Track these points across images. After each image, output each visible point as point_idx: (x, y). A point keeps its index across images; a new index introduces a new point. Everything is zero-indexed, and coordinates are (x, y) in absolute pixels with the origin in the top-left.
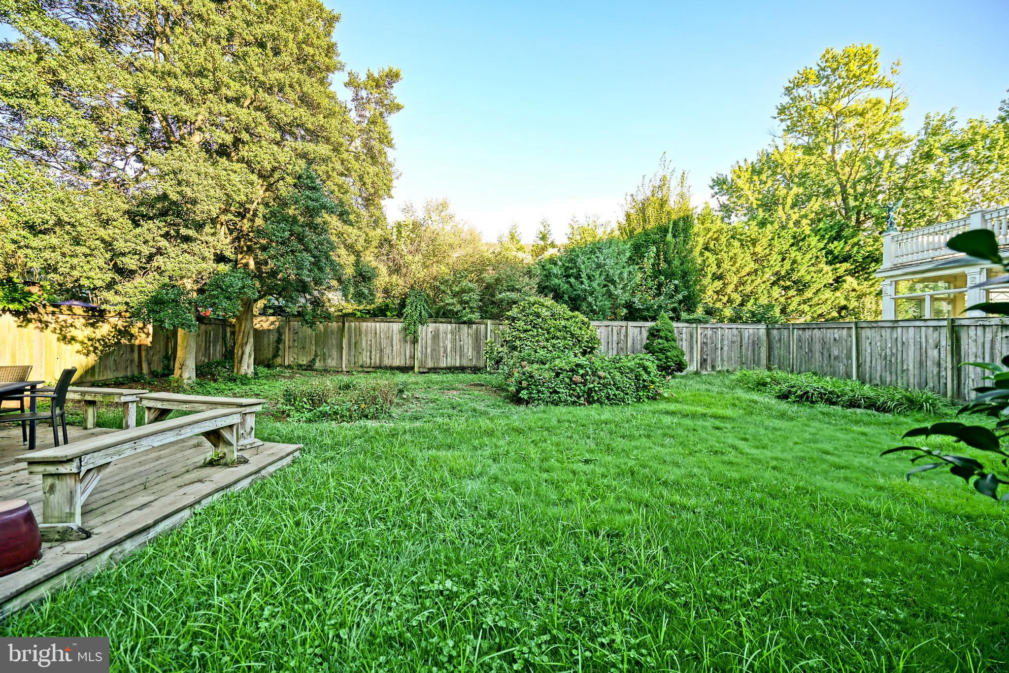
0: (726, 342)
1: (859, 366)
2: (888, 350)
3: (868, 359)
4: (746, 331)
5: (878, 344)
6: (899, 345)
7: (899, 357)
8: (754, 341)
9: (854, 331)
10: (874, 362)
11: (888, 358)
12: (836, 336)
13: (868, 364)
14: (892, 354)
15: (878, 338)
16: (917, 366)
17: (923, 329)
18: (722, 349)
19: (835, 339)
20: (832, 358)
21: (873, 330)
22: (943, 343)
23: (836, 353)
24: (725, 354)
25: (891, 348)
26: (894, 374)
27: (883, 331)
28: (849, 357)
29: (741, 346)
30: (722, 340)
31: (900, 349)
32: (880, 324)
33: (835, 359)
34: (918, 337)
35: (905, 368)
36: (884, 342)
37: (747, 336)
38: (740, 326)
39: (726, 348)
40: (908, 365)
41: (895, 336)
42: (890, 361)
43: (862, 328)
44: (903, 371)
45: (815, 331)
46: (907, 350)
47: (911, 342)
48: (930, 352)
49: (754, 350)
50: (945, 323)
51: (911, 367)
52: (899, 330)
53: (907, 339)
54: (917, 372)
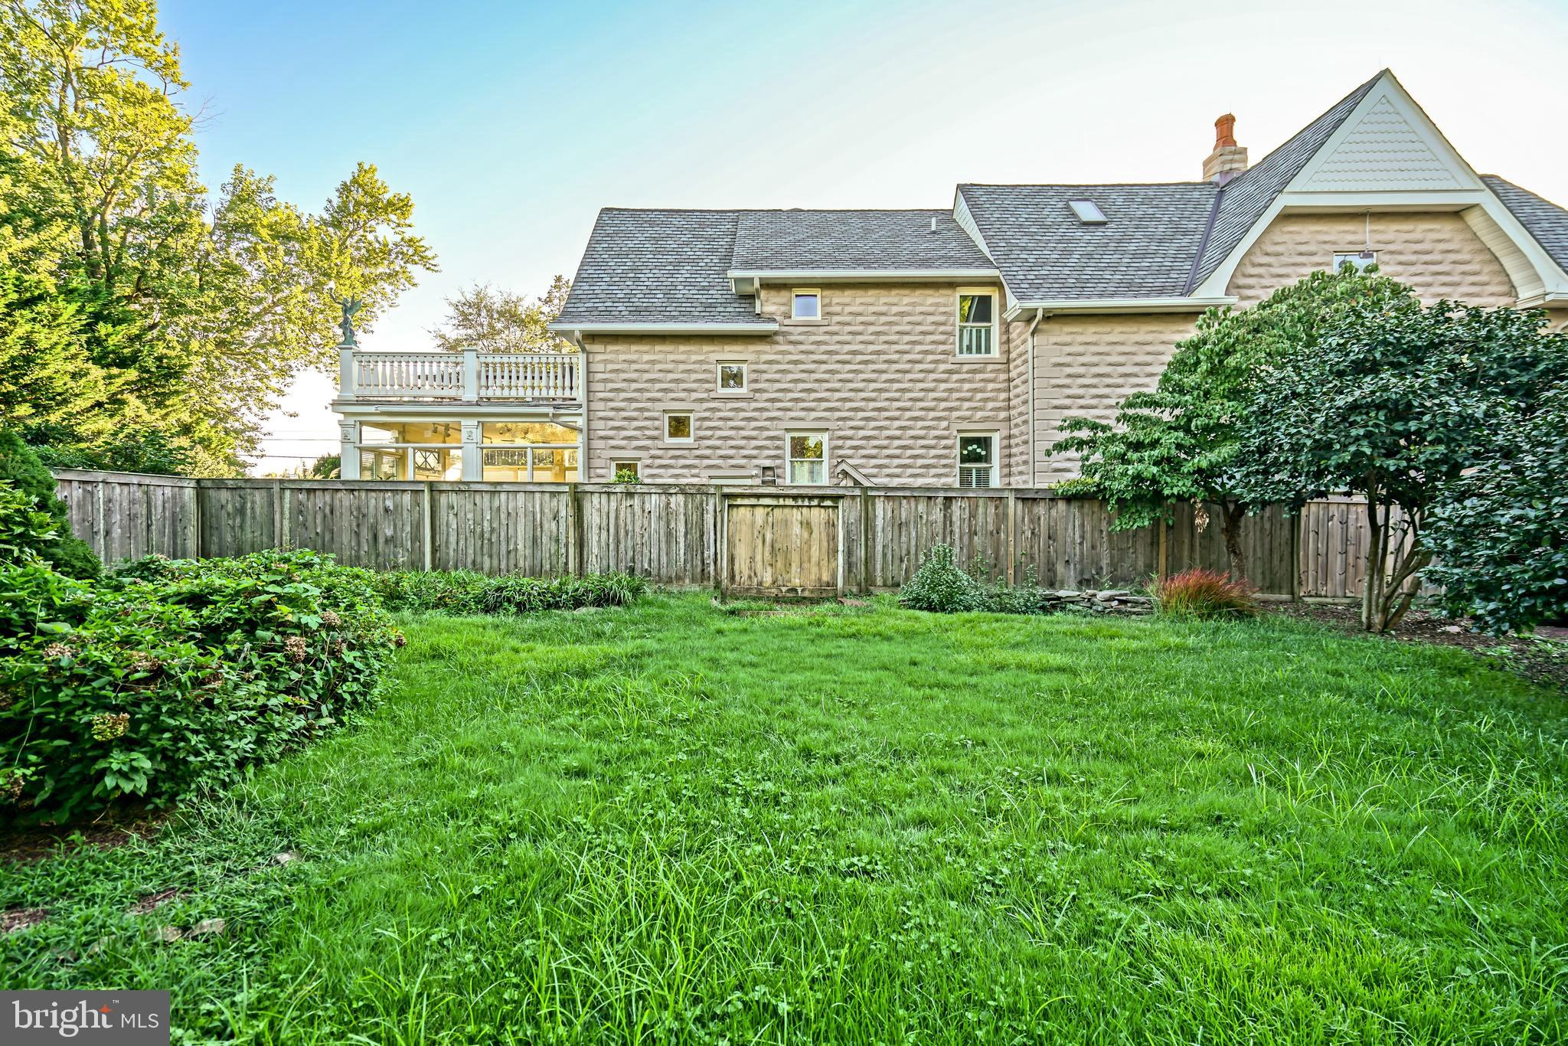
0: (116, 517)
1: (434, 551)
2: (486, 524)
3: (453, 539)
4: (159, 491)
5: (470, 516)
6: (503, 516)
7: (503, 534)
8: (174, 513)
9: (427, 496)
10: (462, 543)
11: (486, 535)
12: (389, 504)
13: (453, 546)
14: (492, 530)
15: (469, 506)
16: (529, 543)
17: (537, 495)
18: (107, 533)
19: (386, 510)
20: (381, 540)
21: (462, 495)
22: (563, 513)
23: (389, 532)
24: (116, 545)
25: (491, 521)
26: (495, 557)
27: (478, 497)
28: (417, 537)
29: (149, 526)
30: (108, 512)
31: (504, 522)
32: (474, 487)
33: (387, 541)
34: (530, 505)
35: (511, 547)
36: (479, 512)
37: (160, 503)
38: (147, 481)
39: (117, 532)
40: (516, 544)
41: (496, 504)
42: (490, 540)
43: (441, 491)
44: (509, 552)
45: (339, 495)
46: (516, 524)
47: (521, 512)
48: (546, 526)
49: (175, 534)
50: (566, 488)
51: (520, 547)
52: (503, 496)
53: (516, 508)
54: (528, 552)
